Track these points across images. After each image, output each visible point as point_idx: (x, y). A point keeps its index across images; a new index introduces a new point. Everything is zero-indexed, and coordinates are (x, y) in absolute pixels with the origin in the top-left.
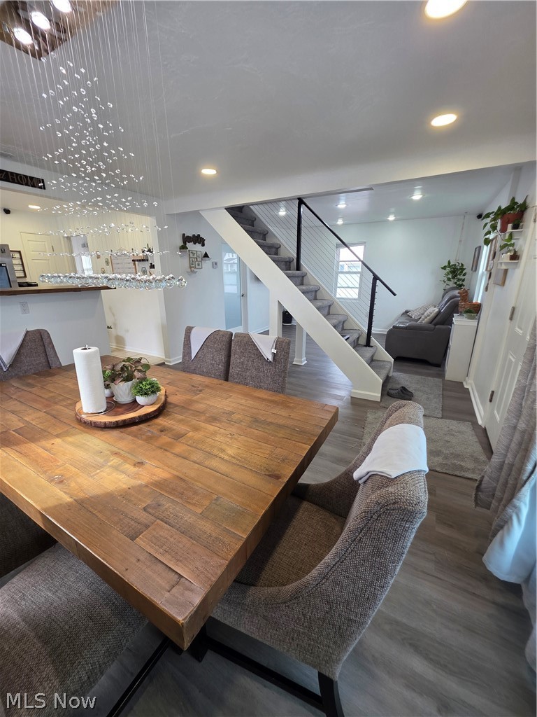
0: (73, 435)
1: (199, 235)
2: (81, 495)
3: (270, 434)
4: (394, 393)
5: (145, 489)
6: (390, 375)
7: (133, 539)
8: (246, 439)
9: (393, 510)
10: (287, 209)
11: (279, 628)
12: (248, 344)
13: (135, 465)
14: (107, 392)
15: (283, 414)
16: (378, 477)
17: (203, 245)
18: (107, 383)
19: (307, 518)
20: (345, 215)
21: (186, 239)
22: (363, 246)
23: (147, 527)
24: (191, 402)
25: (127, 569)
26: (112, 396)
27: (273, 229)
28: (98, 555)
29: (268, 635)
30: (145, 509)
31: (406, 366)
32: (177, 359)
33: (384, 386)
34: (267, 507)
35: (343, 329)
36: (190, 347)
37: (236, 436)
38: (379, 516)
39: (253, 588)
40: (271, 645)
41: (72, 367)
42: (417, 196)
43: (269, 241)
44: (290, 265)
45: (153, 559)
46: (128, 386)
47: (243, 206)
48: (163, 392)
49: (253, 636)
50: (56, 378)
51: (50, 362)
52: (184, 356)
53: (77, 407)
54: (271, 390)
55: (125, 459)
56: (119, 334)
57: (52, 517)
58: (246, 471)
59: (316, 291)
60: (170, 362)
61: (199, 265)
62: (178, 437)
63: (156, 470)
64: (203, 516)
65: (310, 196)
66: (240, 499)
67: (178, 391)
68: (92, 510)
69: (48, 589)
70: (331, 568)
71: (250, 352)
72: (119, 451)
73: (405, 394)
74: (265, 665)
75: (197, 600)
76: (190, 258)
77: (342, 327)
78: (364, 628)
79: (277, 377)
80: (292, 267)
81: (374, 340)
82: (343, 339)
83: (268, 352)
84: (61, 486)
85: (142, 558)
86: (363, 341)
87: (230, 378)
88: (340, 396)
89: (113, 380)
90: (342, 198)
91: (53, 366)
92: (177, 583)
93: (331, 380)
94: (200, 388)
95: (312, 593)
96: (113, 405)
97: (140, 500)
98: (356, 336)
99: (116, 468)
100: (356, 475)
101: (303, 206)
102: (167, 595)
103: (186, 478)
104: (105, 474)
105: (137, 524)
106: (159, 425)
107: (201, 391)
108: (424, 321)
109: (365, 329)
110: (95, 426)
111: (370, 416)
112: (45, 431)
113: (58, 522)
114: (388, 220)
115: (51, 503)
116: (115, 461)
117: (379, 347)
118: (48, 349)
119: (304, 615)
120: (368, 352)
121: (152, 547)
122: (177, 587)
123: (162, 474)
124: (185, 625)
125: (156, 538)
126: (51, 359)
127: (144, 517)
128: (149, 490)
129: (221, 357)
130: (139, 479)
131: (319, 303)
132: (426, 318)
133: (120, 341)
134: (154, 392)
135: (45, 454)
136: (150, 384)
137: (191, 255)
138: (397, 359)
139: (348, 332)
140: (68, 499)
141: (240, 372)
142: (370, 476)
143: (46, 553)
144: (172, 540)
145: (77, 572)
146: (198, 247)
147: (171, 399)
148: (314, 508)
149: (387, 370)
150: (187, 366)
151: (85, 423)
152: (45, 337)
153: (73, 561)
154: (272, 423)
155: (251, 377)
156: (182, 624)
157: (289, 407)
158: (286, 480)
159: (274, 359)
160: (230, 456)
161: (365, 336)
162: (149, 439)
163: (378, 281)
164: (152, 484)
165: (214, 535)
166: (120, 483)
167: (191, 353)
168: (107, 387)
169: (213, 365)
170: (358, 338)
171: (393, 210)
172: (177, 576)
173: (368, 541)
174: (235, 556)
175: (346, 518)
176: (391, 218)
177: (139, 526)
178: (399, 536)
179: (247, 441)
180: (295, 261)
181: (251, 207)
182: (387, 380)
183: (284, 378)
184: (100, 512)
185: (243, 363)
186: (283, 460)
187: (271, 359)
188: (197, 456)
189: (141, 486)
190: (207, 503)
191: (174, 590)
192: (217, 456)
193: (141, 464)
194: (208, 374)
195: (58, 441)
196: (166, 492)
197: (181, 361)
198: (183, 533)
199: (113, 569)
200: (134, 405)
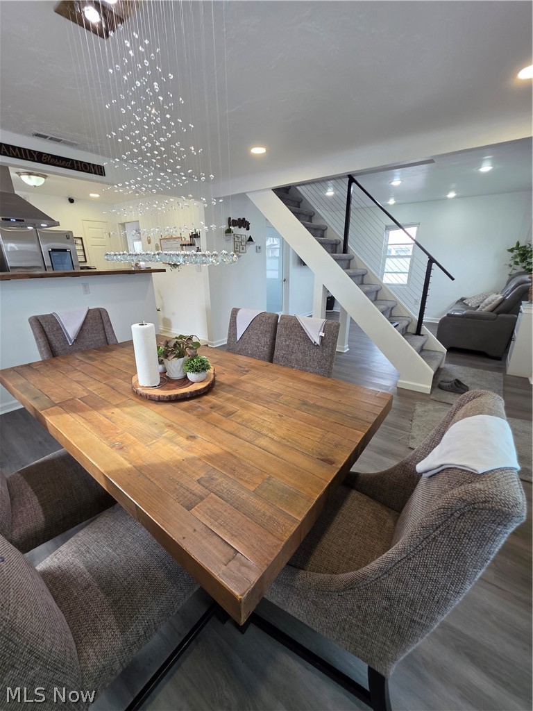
0: (130, 406)
1: (244, 219)
2: (140, 462)
3: (320, 418)
4: (446, 386)
5: (198, 462)
6: (442, 367)
7: (189, 509)
8: (295, 421)
9: (482, 509)
10: (335, 189)
11: (330, 616)
12: (294, 326)
13: (188, 438)
14: (161, 367)
15: (333, 398)
16: (456, 472)
17: (248, 229)
18: (161, 358)
19: (356, 507)
20: (398, 194)
21: (232, 223)
22: (416, 228)
23: (202, 499)
24: (238, 382)
25: (184, 538)
26: (165, 371)
27: (320, 211)
28: (157, 520)
29: (317, 621)
30: (199, 481)
31: (460, 358)
32: (224, 341)
33: (435, 377)
34: (321, 492)
35: (391, 316)
36: (236, 328)
37: (285, 418)
38: (463, 514)
39: (302, 571)
40: (318, 630)
41: (130, 343)
42: (486, 168)
43: (315, 223)
44: (336, 247)
45: (209, 531)
46: (180, 362)
47: (290, 187)
48: (211, 371)
49: (300, 619)
50: (114, 354)
51: (108, 338)
52: (229, 337)
53: (134, 380)
54: (317, 373)
55: (179, 432)
56: (167, 316)
57: (115, 481)
58: (297, 453)
59: (363, 275)
60: (213, 344)
61: (243, 249)
62: (229, 414)
63: (207, 444)
64: (256, 494)
65: (361, 173)
66: (293, 481)
67: (225, 370)
68: (150, 477)
69: (109, 546)
70: (395, 563)
71: (296, 335)
72: (172, 423)
73: (458, 387)
74: (308, 648)
75: (254, 578)
76: (235, 242)
77: (390, 313)
78: (428, 632)
79: (323, 361)
80: (339, 249)
81: (424, 329)
82: (392, 326)
83: (315, 336)
84: (121, 452)
85: (198, 529)
86: (413, 329)
87: (275, 361)
88: (385, 386)
89: (166, 357)
90: (396, 174)
91: (111, 343)
92: (234, 558)
93: (374, 369)
94: (246, 369)
95: (371, 587)
96: (165, 380)
97: (194, 472)
98: (405, 323)
99: (170, 440)
100: (420, 467)
101: (354, 184)
102: (224, 568)
103: (237, 455)
104: (160, 444)
105: (191, 495)
106: (210, 402)
107: (247, 371)
108: (484, 309)
109: (417, 318)
110: (149, 399)
111: (419, 409)
112: (106, 401)
113: (120, 486)
114: (447, 198)
115: (113, 467)
116: (169, 433)
117: (430, 335)
118: (106, 327)
119: (359, 608)
120: (419, 341)
121: (207, 519)
122: (233, 561)
123: (214, 449)
124: (243, 601)
125: (211, 511)
126: (109, 336)
127: (198, 489)
128: (202, 464)
129: (267, 339)
130: (192, 451)
131: (367, 288)
132: (487, 305)
133: (167, 323)
134: (204, 370)
135: (106, 422)
136: (201, 361)
137: (236, 239)
138: (450, 350)
139: (397, 319)
140: (128, 465)
141: (285, 356)
142: (443, 470)
143: (106, 513)
144: (226, 514)
145: (134, 534)
146: (243, 231)
147: (220, 378)
148: (364, 498)
149: (439, 360)
150: (232, 347)
151: (141, 395)
152: (104, 315)
153: (130, 523)
154: (322, 407)
155: (297, 360)
156: (240, 599)
157: (338, 392)
158: (340, 466)
159: (321, 342)
160: (280, 437)
161: (415, 324)
162: (201, 416)
163: (434, 264)
164: (205, 457)
165: (268, 514)
166: (175, 455)
167: (236, 334)
168: (161, 362)
169: (258, 347)
170: (407, 326)
171: (453, 186)
172: (233, 551)
173: (445, 541)
174: (291, 537)
175: (400, 513)
176: (452, 195)
177: (194, 498)
178: (485, 540)
179: (297, 423)
180: (342, 243)
181: (298, 187)
182: (438, 371)
183: (331, 363)
184: (157, 479)
185: (288, 346)
186: (336, 446)
187: (318, 342)
188: (247, 434)
189: (193, 459)
190: (259, 481)
191: (230, 564)
192: (266, 436)
193: (192, 438)
194: (252, 356)
195: (117, 410)
196: (219, 467)
197: (226, 343)
198: (237, 508)
199: (171, 536)
200: (185, 381)
